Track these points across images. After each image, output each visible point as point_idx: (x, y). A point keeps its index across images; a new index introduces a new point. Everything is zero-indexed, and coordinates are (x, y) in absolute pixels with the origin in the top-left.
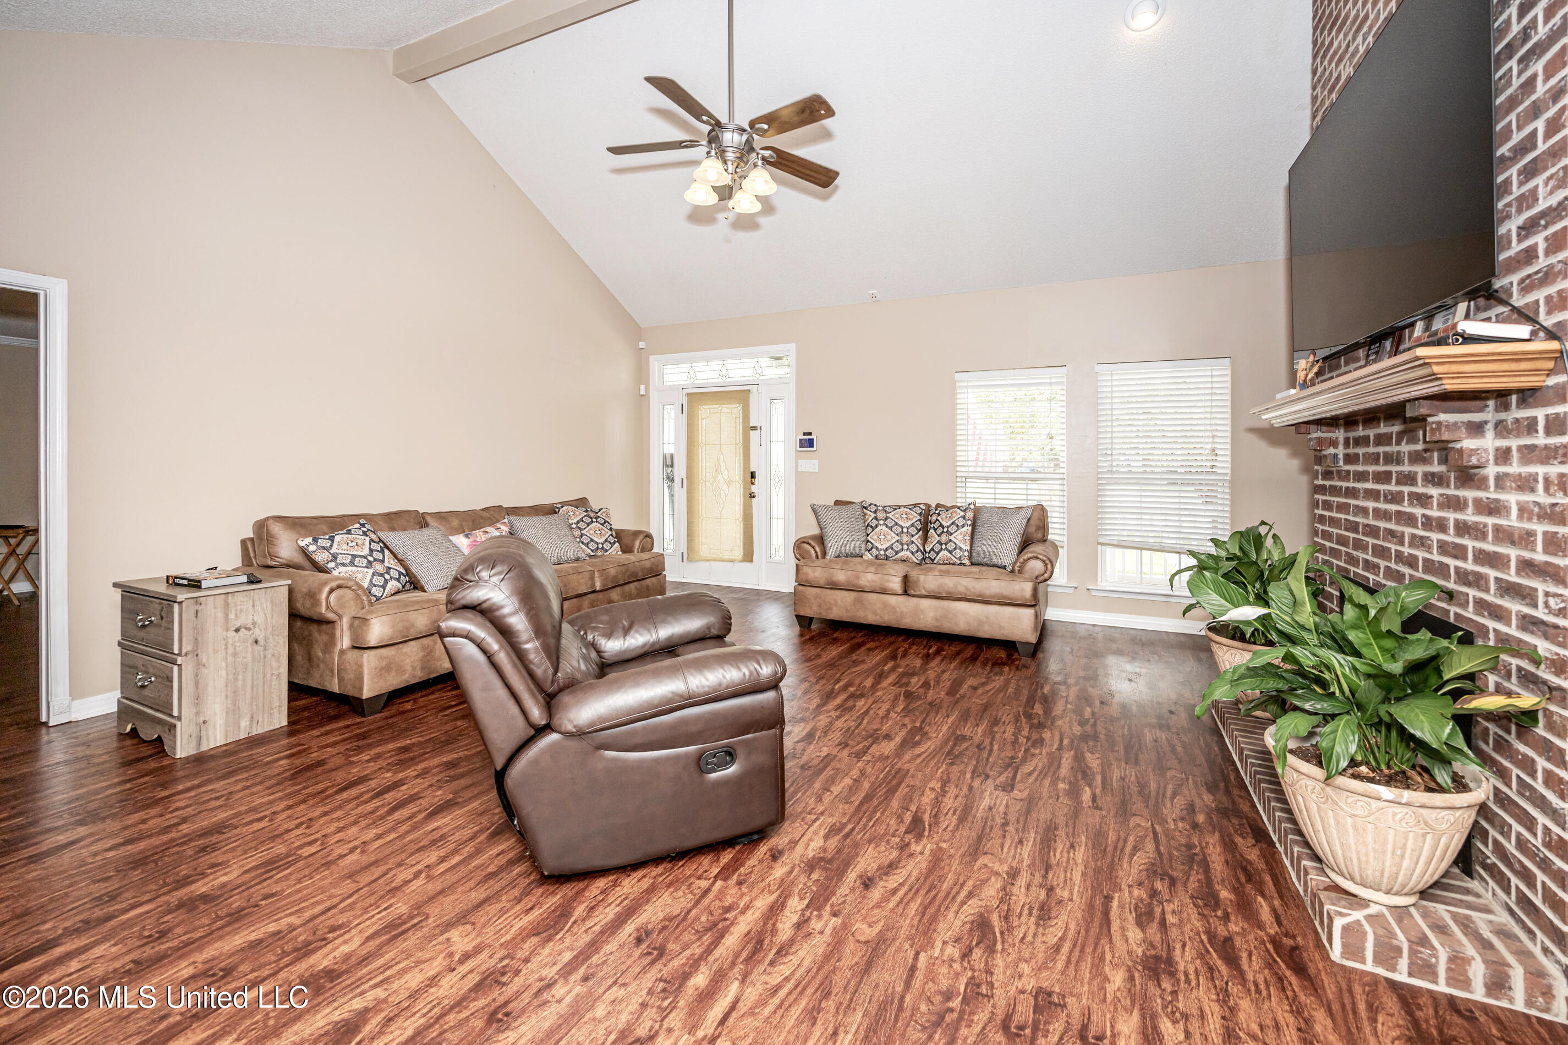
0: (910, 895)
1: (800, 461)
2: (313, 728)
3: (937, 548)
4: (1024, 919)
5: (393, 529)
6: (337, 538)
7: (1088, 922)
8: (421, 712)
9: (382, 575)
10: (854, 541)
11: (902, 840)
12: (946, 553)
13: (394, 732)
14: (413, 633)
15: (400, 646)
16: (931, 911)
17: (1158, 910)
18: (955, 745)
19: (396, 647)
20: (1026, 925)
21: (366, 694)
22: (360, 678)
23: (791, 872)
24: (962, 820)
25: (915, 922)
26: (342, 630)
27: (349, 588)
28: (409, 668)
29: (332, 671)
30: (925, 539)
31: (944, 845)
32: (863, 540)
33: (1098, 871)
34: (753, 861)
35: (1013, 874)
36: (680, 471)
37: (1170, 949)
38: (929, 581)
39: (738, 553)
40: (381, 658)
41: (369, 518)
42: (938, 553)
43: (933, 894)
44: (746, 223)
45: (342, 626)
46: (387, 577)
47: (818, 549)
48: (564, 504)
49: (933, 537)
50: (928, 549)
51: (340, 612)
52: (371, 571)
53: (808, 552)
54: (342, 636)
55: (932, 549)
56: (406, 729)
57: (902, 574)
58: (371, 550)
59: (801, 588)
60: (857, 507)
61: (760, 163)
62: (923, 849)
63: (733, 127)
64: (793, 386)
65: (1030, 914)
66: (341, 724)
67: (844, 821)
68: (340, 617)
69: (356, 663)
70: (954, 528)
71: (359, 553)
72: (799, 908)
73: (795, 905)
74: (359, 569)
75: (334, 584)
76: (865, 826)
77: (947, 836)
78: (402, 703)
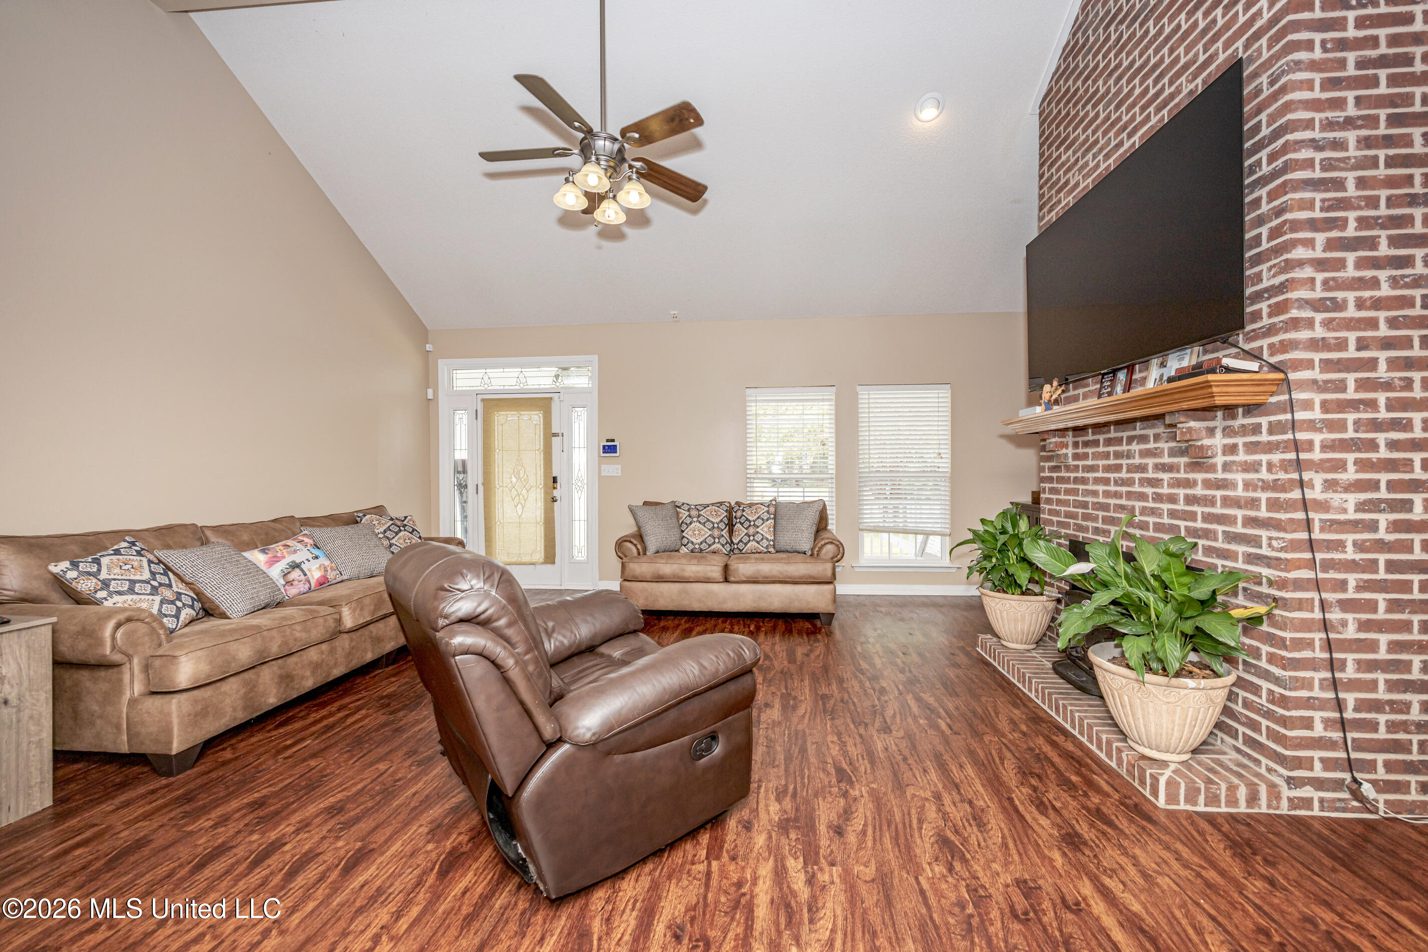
0: (878, 833)
1: (603, 467)
2: (98, 802)
3: (745, 539)
4: (968, 828)
5: (168, 547)
6: (105, 561)
7: (1011, 820)
8: (251, 759)
9: (172, 602)
10: (672, 538)
11: (839, 789)
12: (754, 543)
13: (227, 787)
14: (234, 668)
15: (218, 684)
16: (902, 840)
17: (1045, 800)
18: (824, 704)
19: (214, 686)
20: (973, 834)
21: (176, 747)
22: (168, 731)
23: (770, 837)
24: (872, 762)
25: (897, 853)
26: (132, 675)
27: (142, 621)
28: (229, 710)
29: (118, 727)
30: (731, 532)
31: (874, 786)
32: (678, 536)
33: (989, 780)
34: (730, 837)
35: (938, 797)
36: (474, 477)
37: (1073, 828)
38: (744, 568)
39: (539, 556)
40: (196, 701)
41: (136, 535)
42: (746, 544)
43: (893, 827)
44: (611, 233)
45: (131, 670)
46: (179, 604)
47: (639, 547)
48: (365, 512)
49: (740, 531)
50: (735, 541)
51: (131, 652)
52: (158, 599)
53: (630, 550)
54: (132, 681)
55: (741, 541)
56: (244, 782)
57: (722, 564)
58: (153, 574)
59: (626, 583)
60: (670, 506)
61: (634, 176)
62: (859, 790)
63: (604, 135)
64: (596, 394)
65: (970, 825)
66: (141, 790)
67: (783, 783)
68: (130, 657)
69: (161, 712)
70: (760, 521)
71: (138, 577)
72: (800, 866)
73: (794, 865)
74: (142, 597)
75: (122, 617)
76: (803, 783)
77: (871, 779)
78: (217, 752)
